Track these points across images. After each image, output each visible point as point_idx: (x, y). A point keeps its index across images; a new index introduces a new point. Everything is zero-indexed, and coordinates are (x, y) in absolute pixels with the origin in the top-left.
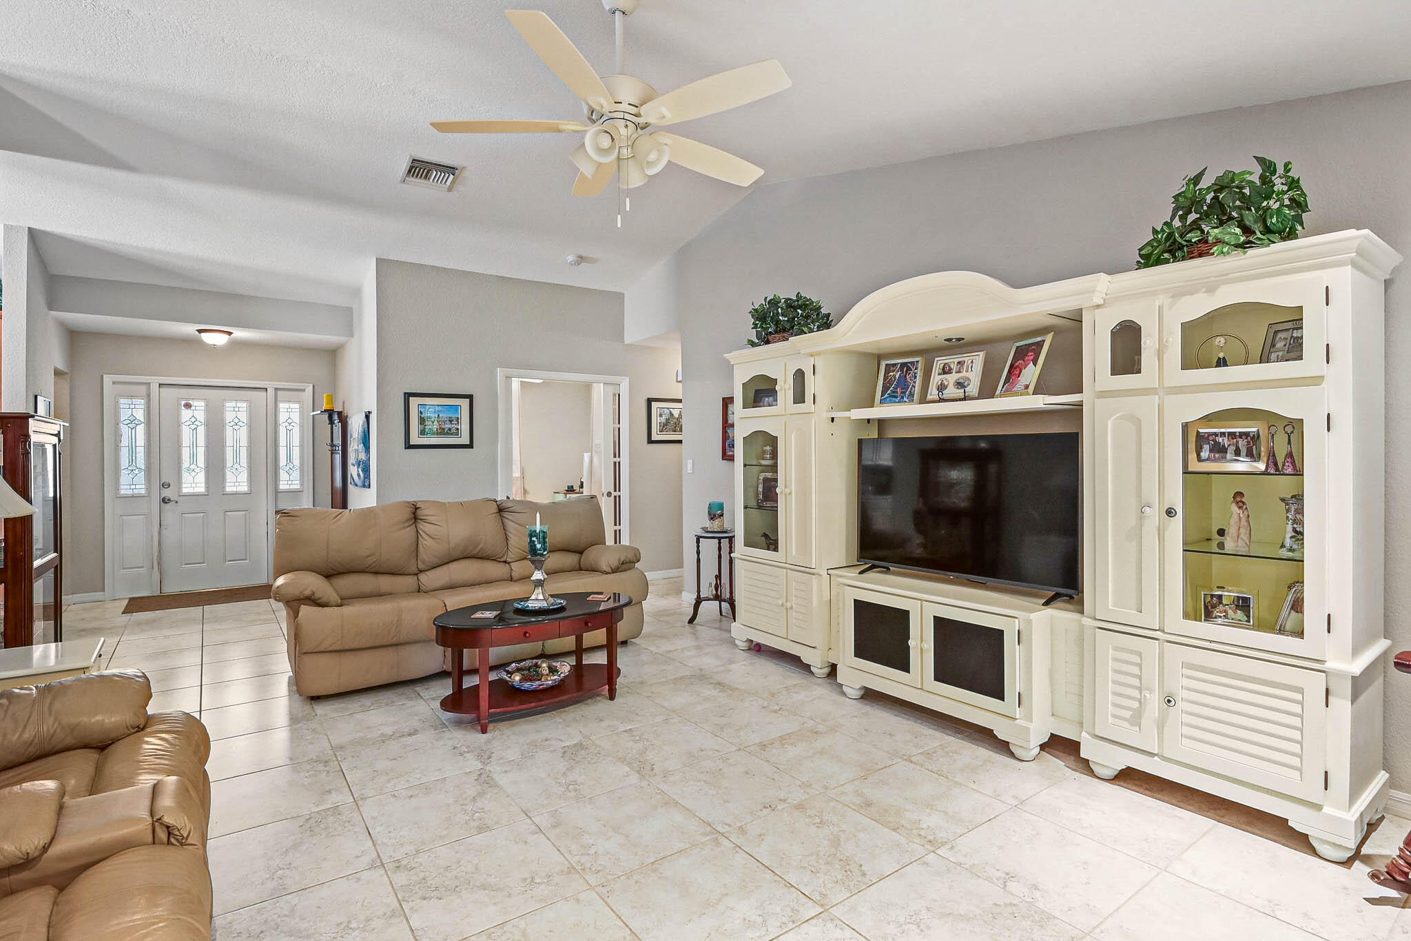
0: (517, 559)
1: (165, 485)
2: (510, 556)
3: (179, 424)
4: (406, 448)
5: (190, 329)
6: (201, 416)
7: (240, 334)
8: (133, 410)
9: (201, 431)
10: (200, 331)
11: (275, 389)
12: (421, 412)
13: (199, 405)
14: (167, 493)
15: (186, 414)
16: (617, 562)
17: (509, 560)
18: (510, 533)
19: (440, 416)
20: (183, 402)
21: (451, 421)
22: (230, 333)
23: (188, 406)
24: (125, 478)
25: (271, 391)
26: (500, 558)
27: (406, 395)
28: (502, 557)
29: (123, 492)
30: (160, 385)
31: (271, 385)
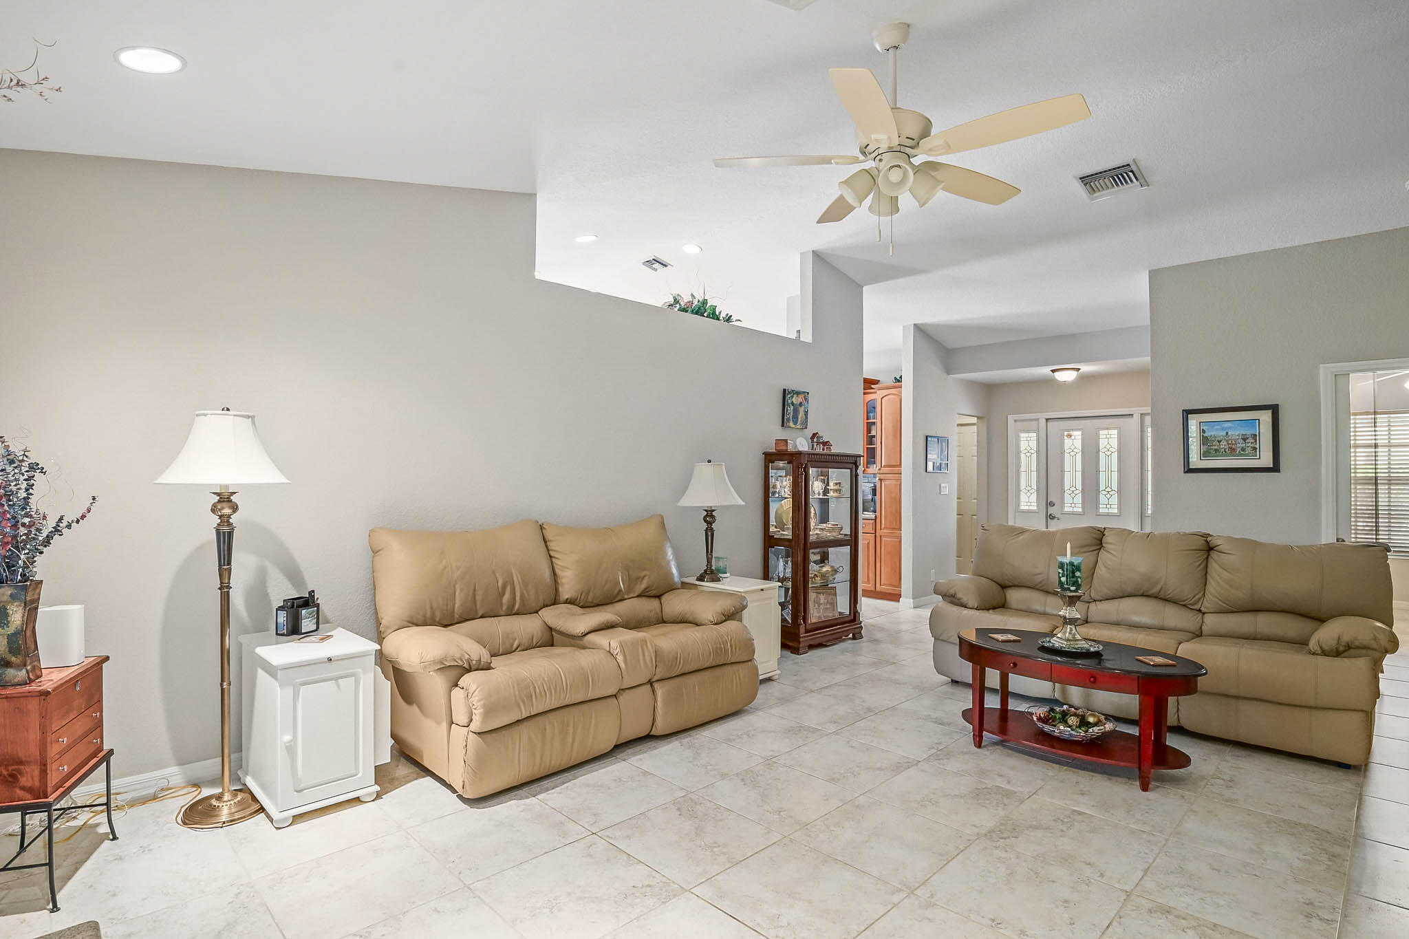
0: (1212, 610)
1: (1052, 504)
2: (1206, 605)
3: (1063, 452)
4: (1185, 472)
5: (1045, 371)
6: (1078, 443)
7: (1086, 368)
8: (1028, 442)
9: (1079, 457)
10: (1053, 371)
11: (1141, 414)
12: (1203, 430)
13: (1077, 435)
14: (1052, 510)
15: (1067, 442)
16: (1335, 642)
17: (1203, 609)
18: (1213, 579)
19: (1229, 433)
20: (1066, 433)
21: (1245, 439)
22: (1078, 370)
23: (1070, 436)
24: (1023, 497)
25: (1137, 417)
26: (1192, 605)
27: (1185, 413)
28: (1195, 604)
29: (1022, 508)
30: (1047, 420)
31: (1137, 411)
